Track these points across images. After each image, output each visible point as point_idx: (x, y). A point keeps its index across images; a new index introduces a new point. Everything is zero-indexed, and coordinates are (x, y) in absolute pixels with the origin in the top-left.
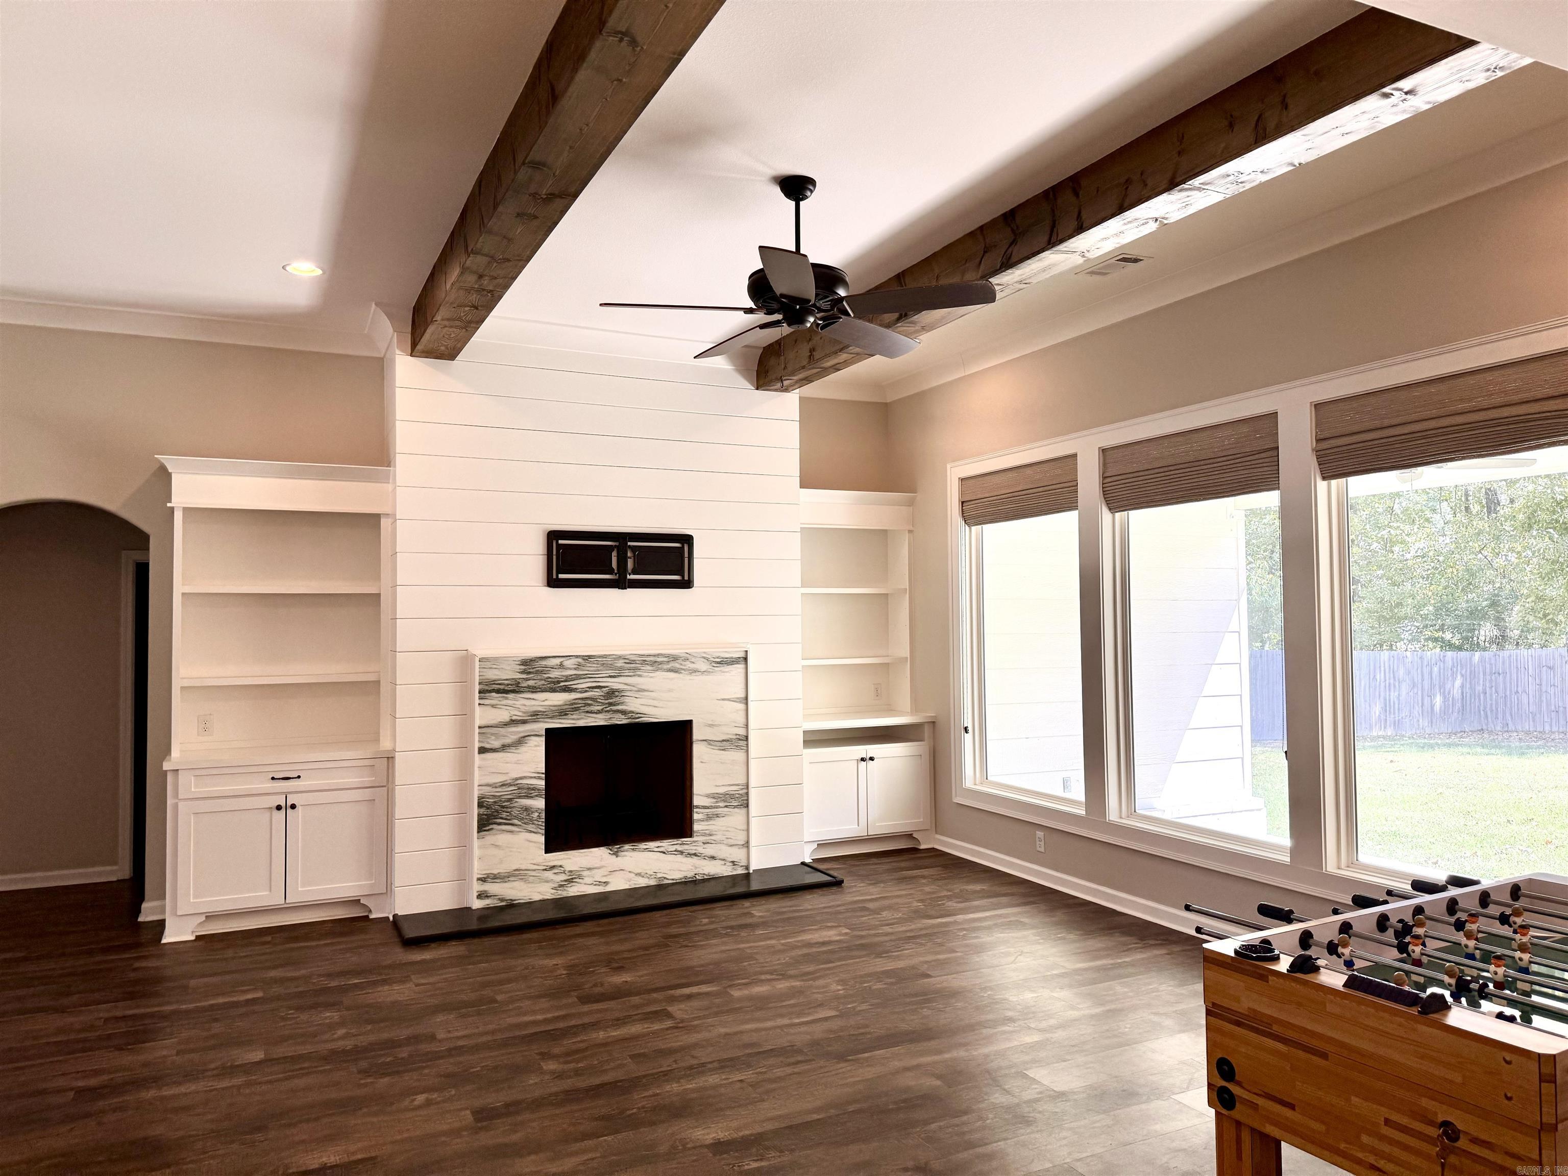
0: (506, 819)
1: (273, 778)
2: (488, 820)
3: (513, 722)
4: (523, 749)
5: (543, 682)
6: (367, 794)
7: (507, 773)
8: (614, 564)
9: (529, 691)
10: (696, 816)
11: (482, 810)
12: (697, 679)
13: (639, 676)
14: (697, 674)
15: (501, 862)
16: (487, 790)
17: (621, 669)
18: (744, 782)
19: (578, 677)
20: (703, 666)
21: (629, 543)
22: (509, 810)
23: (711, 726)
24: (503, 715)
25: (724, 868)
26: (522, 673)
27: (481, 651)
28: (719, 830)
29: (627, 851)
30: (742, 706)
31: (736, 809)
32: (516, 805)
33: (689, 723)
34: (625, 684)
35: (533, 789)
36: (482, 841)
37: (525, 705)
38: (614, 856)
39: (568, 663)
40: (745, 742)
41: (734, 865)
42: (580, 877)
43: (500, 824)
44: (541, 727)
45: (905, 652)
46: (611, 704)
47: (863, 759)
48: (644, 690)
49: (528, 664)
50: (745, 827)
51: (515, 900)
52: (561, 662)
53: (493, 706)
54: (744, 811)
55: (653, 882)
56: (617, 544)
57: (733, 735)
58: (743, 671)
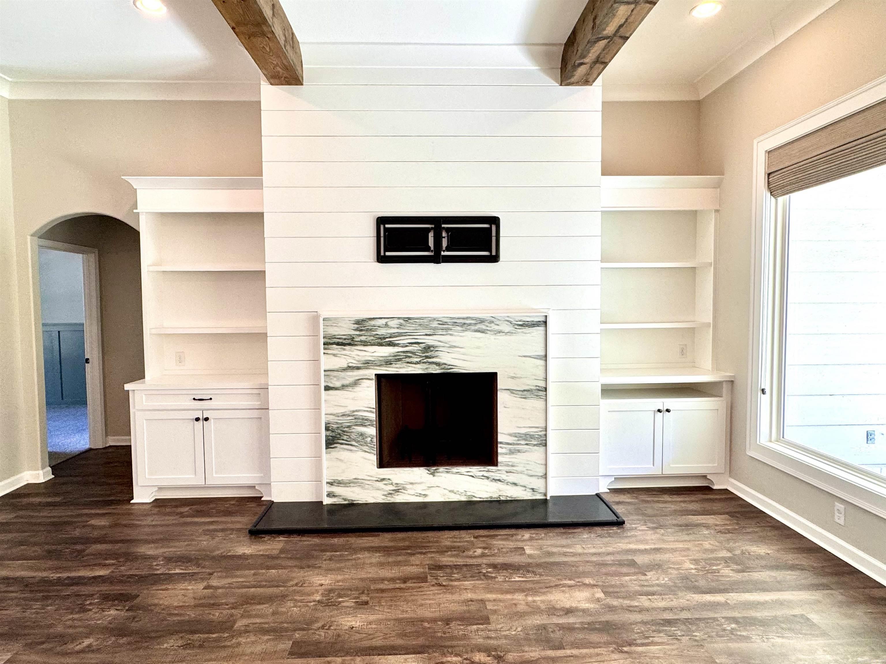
0: (346, 441)
1: (194, 399)
2: (333, 440)
3: (350, 368)
4: (357, 389)
5: (372, 338)
6: (255, 414)
7: (347, 407)
8: (431, 243)
9: (361, 345)
10: (500, 450)
11: (329, 433)
12: (502, 338)
13: (451, 335)
14: (501, 334)
15: (343, 472)
16: (331, 418)
17: (435, 329)
18: (543, 425)
19: (400, 335)
20: (506, 327)
21: (443, 226)
22: (348, 434)
23: (513, 378)
24: (341, 362)
25: (525, 492)
26: (356, 330)
27: (325, 313)
28: (520, 463)
29: (442, 472)
30: (542, 362)
31: (535, 447)
32: (353, 430)
33: (494, 375)
34: (439, 341)
35: (366, 420)
36: (328, 456)
37: (359, 355)
38: (431, 476)
39: (391, 323)
40: (545, 393)
41: (534, 491)
42: (404, 489)
43: (342, 444)
44: (372, 372)
45: (709, 319)
46: (427, 357)
47: (659, 411)
48: (455, 347)
49: (361, 325)
50: (543, 462)
51: (355, 501)
52: (386, 322)
53: (334, 355)
54: (542, 449)
55: (464, 499)
56: (433, 226)
57: (533, 386)
58: (543, 332)
